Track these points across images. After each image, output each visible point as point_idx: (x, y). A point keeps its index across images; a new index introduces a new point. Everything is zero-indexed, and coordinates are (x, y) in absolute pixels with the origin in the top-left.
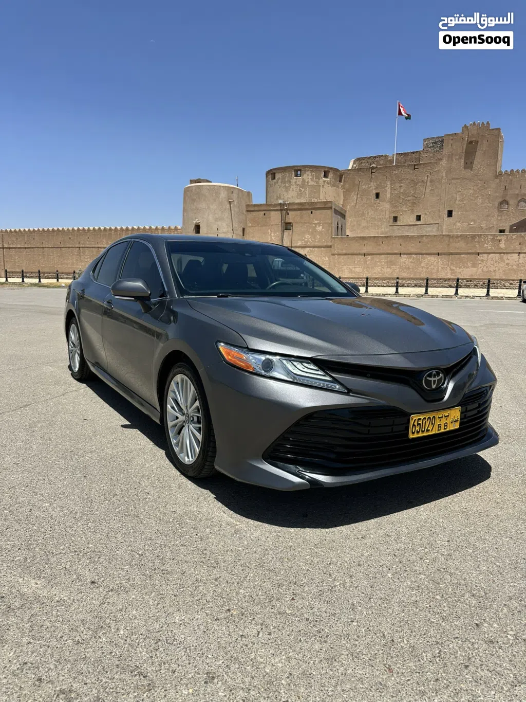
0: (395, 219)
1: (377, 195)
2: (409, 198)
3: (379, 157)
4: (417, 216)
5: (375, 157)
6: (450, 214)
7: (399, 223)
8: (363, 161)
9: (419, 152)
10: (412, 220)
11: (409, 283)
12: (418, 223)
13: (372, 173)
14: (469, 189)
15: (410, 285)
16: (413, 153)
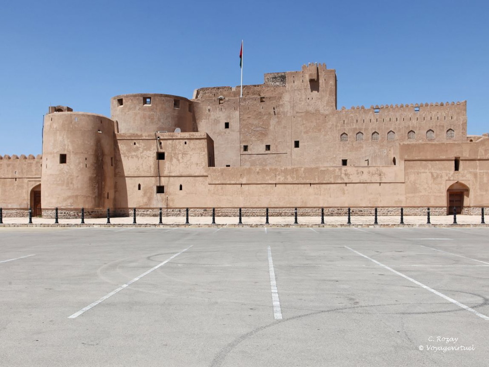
0: (246, 148)
1: (227, 125)
2: (258, 129)
3: (223, 88)
4: (266, 146)
5: (219, 88)
6: (297, 144)
7: (249, 152)
8: (207, 92)
9: (261, 85)
10: (262, 149)
11: (286, 213)
12: (268, 152)
13: (220, 103)
14: (312, 122)
15: (286, 214)
16: (255, 86)
